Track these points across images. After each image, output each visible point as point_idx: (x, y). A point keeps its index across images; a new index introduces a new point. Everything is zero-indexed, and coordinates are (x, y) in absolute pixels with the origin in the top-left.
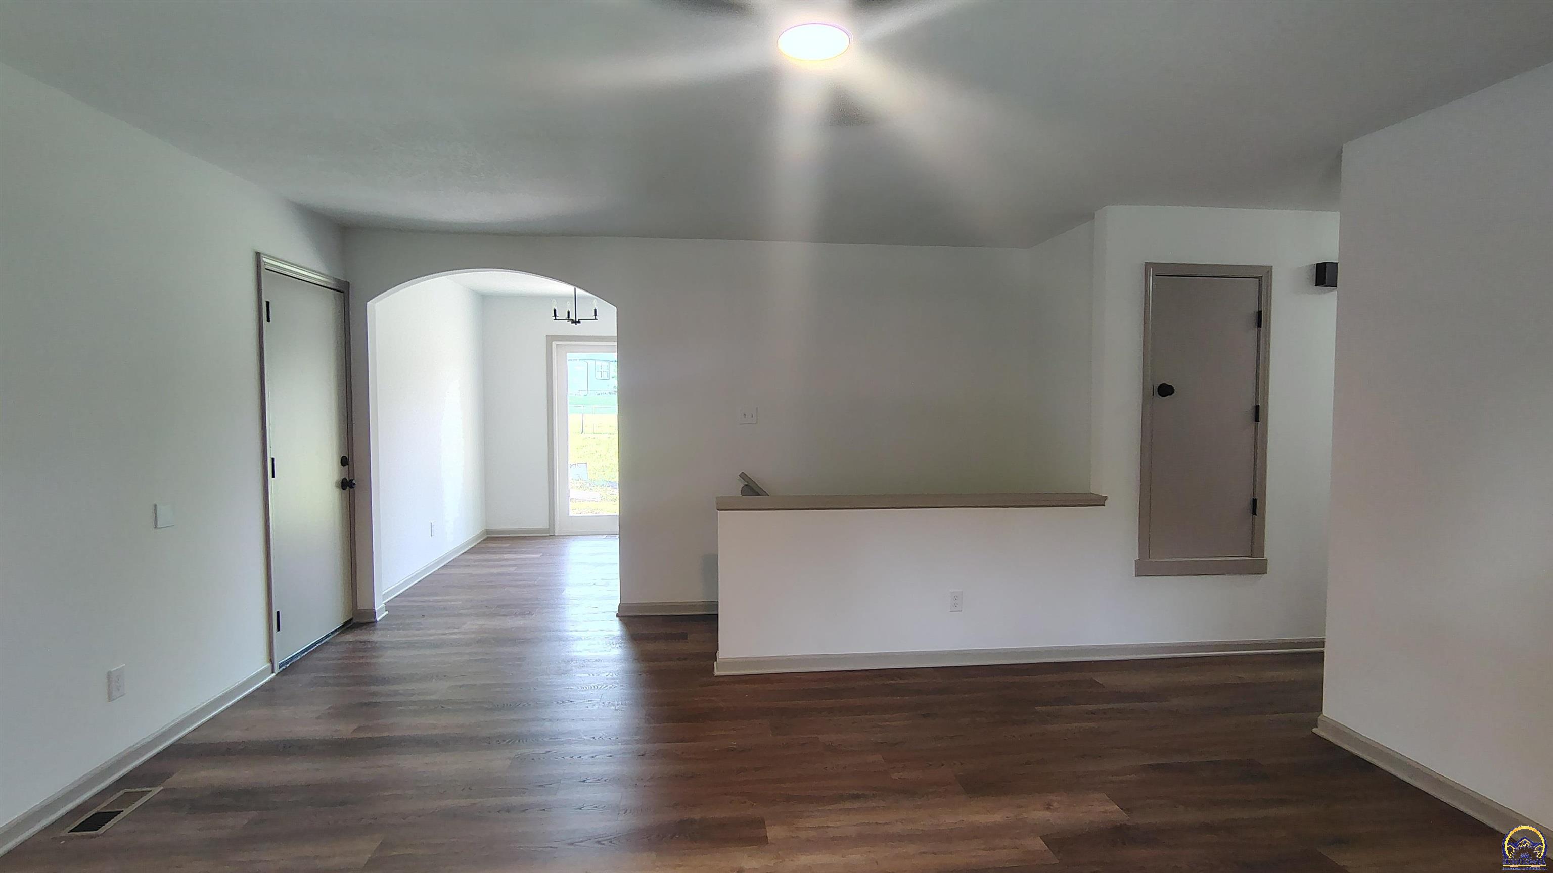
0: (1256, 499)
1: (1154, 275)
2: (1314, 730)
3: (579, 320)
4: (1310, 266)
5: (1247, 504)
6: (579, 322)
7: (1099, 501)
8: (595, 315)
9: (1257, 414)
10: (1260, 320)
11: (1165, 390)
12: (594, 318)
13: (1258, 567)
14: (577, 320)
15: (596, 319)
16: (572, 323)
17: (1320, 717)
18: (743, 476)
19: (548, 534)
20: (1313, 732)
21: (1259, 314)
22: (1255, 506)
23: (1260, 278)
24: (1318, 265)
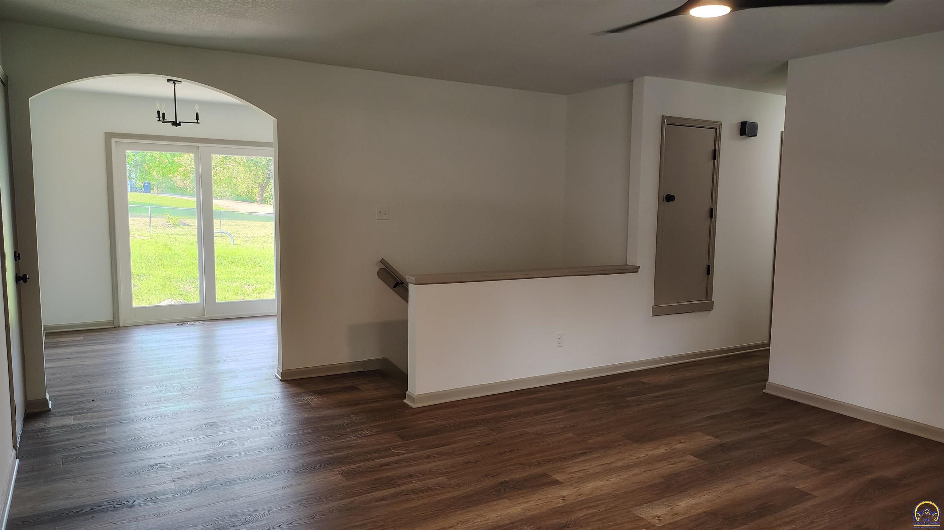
0: (710, 265)
1: (667, 124)
2: (764, 391)
3: (180, 122)
4: (738, 123)
5: (704, 268)
6: (179, 124)
7: (635, 269)
8: (197, 119)
9: (712, 213)
10: (715, 155)
11: (670, 198)
12: (196, 121)
13: (708, 307)
14: (178, 122)
15: (198, 123)
16: (172, 125)
17: (767, 383)
18: (383, 261)
19: (113, 326)
20: (764, 392)
21: (714, 151)
22: (709, 270)
23: (716, 129)
24: (741, 122)
